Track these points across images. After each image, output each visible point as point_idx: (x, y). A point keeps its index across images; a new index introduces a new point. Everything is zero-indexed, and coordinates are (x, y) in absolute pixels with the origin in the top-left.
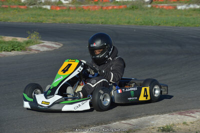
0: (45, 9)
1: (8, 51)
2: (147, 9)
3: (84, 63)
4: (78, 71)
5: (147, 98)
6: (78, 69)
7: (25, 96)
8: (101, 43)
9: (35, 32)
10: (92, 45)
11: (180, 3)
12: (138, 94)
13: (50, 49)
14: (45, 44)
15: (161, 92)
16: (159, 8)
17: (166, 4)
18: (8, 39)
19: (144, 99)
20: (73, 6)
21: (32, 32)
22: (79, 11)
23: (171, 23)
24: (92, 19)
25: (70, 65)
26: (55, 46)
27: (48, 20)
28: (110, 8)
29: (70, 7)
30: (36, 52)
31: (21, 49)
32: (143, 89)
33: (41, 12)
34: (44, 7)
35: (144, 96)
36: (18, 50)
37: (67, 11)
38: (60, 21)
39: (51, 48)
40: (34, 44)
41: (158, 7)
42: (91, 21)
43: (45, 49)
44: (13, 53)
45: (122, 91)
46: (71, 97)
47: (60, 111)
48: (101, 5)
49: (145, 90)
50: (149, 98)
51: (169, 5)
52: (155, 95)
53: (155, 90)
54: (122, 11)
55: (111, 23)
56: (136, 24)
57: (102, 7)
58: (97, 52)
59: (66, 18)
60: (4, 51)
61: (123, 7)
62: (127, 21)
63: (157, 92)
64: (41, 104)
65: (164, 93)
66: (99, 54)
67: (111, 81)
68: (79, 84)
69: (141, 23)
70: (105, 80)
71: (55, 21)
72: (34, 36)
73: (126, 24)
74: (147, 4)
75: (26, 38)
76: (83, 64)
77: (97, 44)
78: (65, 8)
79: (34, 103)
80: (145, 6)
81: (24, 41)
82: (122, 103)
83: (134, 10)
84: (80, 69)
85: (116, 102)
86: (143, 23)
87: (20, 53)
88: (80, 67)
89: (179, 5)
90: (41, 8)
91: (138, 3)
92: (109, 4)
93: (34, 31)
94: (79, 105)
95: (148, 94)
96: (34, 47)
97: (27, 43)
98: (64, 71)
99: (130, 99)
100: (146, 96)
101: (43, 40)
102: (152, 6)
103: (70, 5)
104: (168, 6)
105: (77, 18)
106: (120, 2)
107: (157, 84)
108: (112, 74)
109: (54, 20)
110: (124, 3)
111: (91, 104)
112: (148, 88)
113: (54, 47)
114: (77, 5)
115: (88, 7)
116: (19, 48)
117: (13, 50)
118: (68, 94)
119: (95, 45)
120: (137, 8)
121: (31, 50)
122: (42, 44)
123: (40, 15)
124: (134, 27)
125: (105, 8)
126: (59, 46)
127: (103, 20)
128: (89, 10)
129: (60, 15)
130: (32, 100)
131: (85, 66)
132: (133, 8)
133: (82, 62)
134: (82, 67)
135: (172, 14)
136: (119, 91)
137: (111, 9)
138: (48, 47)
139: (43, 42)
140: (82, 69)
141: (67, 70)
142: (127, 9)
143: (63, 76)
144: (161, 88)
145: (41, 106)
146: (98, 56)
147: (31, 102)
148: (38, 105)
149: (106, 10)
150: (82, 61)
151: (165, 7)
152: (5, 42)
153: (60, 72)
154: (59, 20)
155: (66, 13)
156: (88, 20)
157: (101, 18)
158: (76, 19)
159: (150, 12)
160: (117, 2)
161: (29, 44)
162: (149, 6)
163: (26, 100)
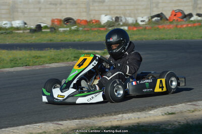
3: (99, 57)
4: (93, 65)
5: (162, 90)
6: (93, 63)
7: (44, 90)
8: (118, 38)
10: (108, 40)
12: (153, 85)
15: (178, 84)
19: (160, 90)
25: (85, 60)
32: (159, 81)
35: (160, 87)
45: (137, 83)
46: (86, 90)
47: (74, 104)
49: (161, 81)
50: (165, 89)
52: (173, 87)
53: (172, 82)
58: (114, 47)
63: (174, 83)
64: (57, 98)
65: (182, 85)
66: (115, 49)
67: (127, 74)
70: (121, 73)
76: (97, 58)
77: (114, 39)
79: (51, 97)
82: (137, 94)
84: (95, 63)
85: (131, 93)
88: (95, 61)
94: (93, 98)
95: (164, 85)
98: (80, 65)
99: (145, 90)
100: (162, 88)
108: (128, 67)
112: (164, 80)
118: (83, 87)
119: (111, 40)
130: (49, 94)
131: (100, 61)
134: (96, 61)
136: (134, 83)
140: (97, 63)
141: (82, 64)
143: (78, 70)
144: (178, 79)
146: (115, 51)
147: (48, 96)
148: (55, 98)
150: (97, 55)
153: (76, 67)
163: (44, 95)
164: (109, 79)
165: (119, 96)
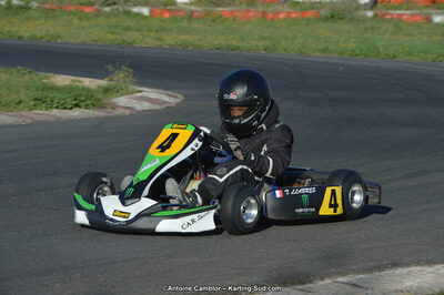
0: (138, 14)
1: (65, 108)
2: (364, 20)
3: (205, 133)
4: (192, 149)
5: (335, 211)
6: (192, 145)
7: (79, 198)
9: (123, 67)
10: (226, 96)
11: (439, 8)
12: (316, 200)
13: (157, 107)
14: (144, 94)
15: (366, 199)
16: (392, 19)
17: (408, 9)
18: (63, 80)
19: (330, 212)
20: (198, 9)
21: (118, 67)
22: (213, 21)
23: (421, 54)
24: (243, 40)
25: (174, 136)
26: (166, 99)
27: (145, 41)
28: (282, 16)
29: (192, 12)
30: (128, 113)
31: (93, 105)
32: (328, 191)
33: (128, 22)
34: (136, 10)
35: (331, 206)
36: (87, 107)
37: (185, 21)
38: (173, 42)
39: (160, 104)
40: (122, 95)
41: (388, 17)
42: (240, 44)
43: (147, 106)
44: (76, 113)
46: (177, 202)
47: (152, 233)
48: (261, 9)
49: (333, 192)
50: (340, 210)
51: (414, 12)
52: (354, 205)
53: (353, 193)
54: (307, 24)
55: (285, 50)
56: (340, 54)
57: (264, 13)
59: (183, 37)
60: (57, 108)
61: (310, 14)
62: (322, 46)
63: (358, 198)
64: (111, 216)
65: (373, 201)
67: (268, 175)
68: (192, 178)
69: (353, 51)
70: (245, 167)
71: (159, 43)
72: (120, 76)
73: (319, 54)
74: (365, 9)
75: (103, 79)
76: (202, 134)
78: (181, 14)
79: (97, 216)
80: (361, 13)
81: (99, 87)
82: (283, 218)
83: (335, 22)
84: (197, 144)
85: (271, 216)
86: (357, 52)
87: (93, 113)
88: (196, 141)
89: (438, 14)
90: (128, 13)
91: (343, 7)
92: (280, 8)
93: (120, 65)
94: (193, 221)
95: (339, 201)
96: (122, 101)
97: (107, 90)
98: (163, 148)
99: (301, 210)
100: (334, 206)
101: (141, 85)
102: (376, 15)
103: (193, 8)
104: (412, 15)
105: (209, 37)
106: (304, 3)
107: (358, 180)
108: (271, 161)
109: (159, 40)
110: (313, 6)
111: (217, 219)
112: (338, 190)
113: (165, 102)
114: (209, 8)
115: (232, 12)
116: (89, 102)
117: (77, 106)
118: (171, 197)
119: (233, 97)
120: (342, 19)
121: (115, 106)
122: (139, 94)
123: (127, 28)
124: (336, 61)
125: (271, 15)
126: (177, 101)
127: (267, 43)
128: (235, 19)
129: (171, 29)
130: (92, 207)
131: (206, 140)
132: (332, 16)
133: (200, 131)
134: (200, 140)
135: (422, 33)
136: (278, 194)
137: (285, 19)
138: (152, 101)
139: (141, 89)
140: (200, 144)
141: (168, 146)
142: (319, 19)
143: (160, 158)
144: (365, 189)
145: (111, 220)
146: (237, 121)
147: (91, 211)
148: (106, 218)
149: (272, 20)
150: (202, 128)
151: (405, 17)
152: (57, 89)
153: (153, 151)
154: (170, 39)
155: (185, 24)
156: (234, 43)
157: (263, 38)
158: (207, 39)
159: (372, 28)
160: (298, 3)
161: (109, 93)
162: (370, 14)
163: (81, 208)
164: (221, 180)
165: (250, 221)
